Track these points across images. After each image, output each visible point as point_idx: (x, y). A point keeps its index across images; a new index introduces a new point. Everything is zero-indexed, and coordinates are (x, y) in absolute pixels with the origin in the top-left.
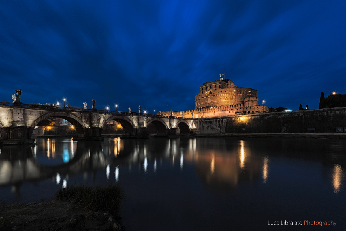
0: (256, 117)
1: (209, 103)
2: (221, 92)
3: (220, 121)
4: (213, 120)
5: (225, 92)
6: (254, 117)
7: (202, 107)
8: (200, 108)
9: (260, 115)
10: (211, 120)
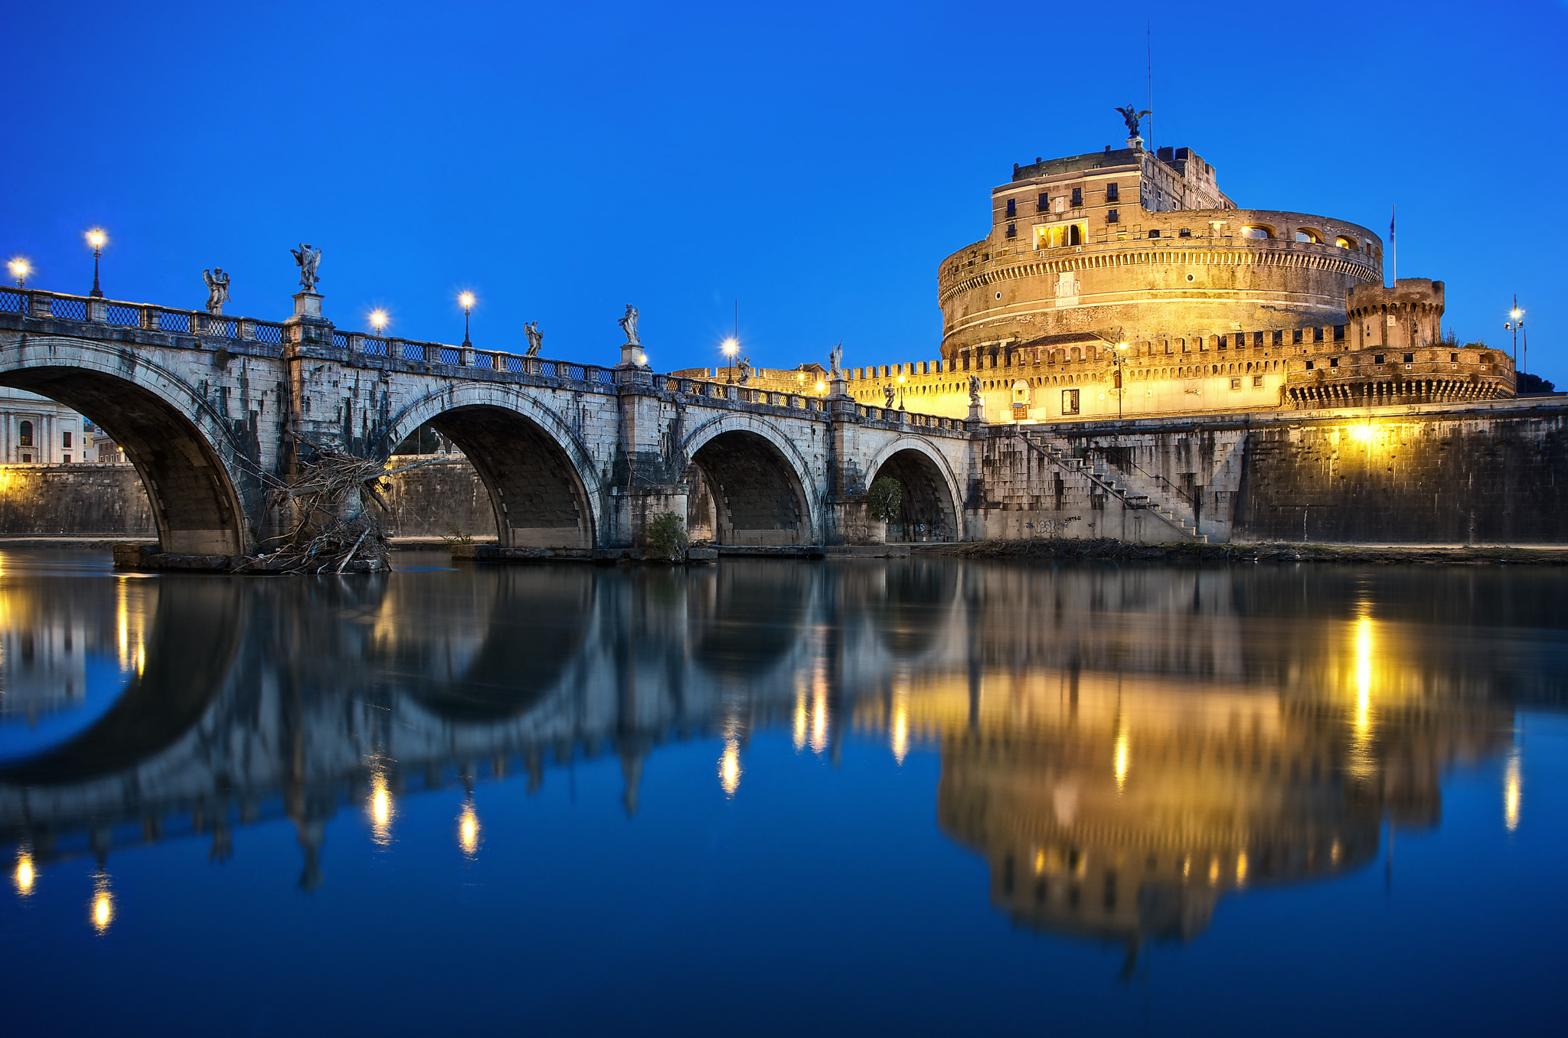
0: (1466, 426)
1: (1059, 317)
2: (1155, 233)
3: (1195, 449)
4: (1137, 437)
5: (1185, 234)
6: (1447, 425)
7: (1003, 343)
8: (994, 352)
9: (1492, 414)
10: (1121, 438)
